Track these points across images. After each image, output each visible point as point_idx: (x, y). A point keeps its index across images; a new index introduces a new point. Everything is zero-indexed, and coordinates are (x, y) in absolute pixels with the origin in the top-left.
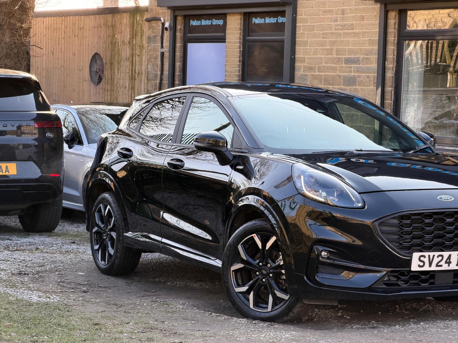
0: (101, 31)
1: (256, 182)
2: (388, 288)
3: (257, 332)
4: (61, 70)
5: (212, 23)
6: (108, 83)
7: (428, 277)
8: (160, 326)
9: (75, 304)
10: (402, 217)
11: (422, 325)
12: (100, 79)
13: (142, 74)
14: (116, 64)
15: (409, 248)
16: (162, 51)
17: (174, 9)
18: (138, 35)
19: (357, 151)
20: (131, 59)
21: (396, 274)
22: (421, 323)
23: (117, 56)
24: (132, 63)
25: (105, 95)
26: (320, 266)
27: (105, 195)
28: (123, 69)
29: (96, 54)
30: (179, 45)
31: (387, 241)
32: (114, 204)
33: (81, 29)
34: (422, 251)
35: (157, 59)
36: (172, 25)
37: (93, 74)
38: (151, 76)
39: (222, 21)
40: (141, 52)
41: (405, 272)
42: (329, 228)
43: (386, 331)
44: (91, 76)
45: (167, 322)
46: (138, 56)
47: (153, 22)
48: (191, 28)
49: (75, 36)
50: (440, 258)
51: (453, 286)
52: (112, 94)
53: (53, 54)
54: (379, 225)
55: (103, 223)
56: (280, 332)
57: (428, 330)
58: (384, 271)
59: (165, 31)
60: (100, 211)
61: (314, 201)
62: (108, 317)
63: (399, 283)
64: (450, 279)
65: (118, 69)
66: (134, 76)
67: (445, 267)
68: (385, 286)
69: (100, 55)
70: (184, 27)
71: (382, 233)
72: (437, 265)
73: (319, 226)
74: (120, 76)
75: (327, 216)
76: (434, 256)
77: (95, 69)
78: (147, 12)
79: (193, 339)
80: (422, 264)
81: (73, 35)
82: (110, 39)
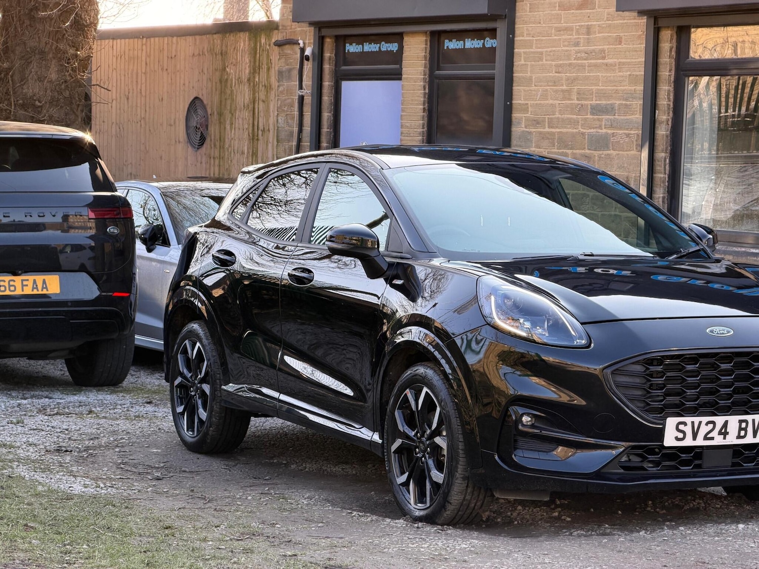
0: (203, 62)
1: (423, 305)
2: (627, 474)
3: (417, 540)
4: (141, 125)
5: (380, 48)
6: (215, 145)
7: (691, 456)
8: (268, 531)
9: (139, 497)
10: (650, 362)
11: (682, 530)
12: (203, 140)
13: (269, 130)
14: (228, 116)
15: (661, 410)
16: (301, 94)
17: (320, 26)
18: (262, 68)
19: (585, 255)
20: (251, 106)
21: (640, 451)
22: (680, 528)
23: (229, 102)
24: (254, 114)
25: (210, 164)
26: (519, 438)
27: (193, 325)
28: (239, 124)
29: (196, 98)
30: (327, 84)
31: (625, 400)
32: (207, 339)
33: (172, 58)
34: (682, 416)
35: (292, 106)
36: (316, 51)
37: (192, 130)
38: (283, 135)
39: (396, 44)
40: (267, 96)
41: (656, 448)
42: (535, 380)
43: (622, 539)
44: (188, 134)
45: (280, 525)
46: (263, 101)
47: (287, 46)
48: (347, 56)
49: (162, 69)
50: (711, 426)
51: (730, 470)
52: (221, 164)
53: (128, 99)
54: (612, 373)
55: (190, 370)
56: (455, 540)
57: (688, 538)
58: (622, 446)
59: (306, 62)
60: (185, 351)
61: (512, 336)
62: (188, 517)
63: (645, 466)
64: (727, 460)
65: (231, 124)
66: (256, 134)
67: (718, 441)
68: (622, 471)
69: (202, 101)
70: (335, 55)
71: (617, 386)
72: (706, 438)
73: (520, 376)
74: (235, 134)
75: (532, 360)
76: (700, 423)
77: (193, 123)
78: (276, 31)
79: (315, 551)
80: (681, 435)
81: (160, 69)
82: (218, 74)
